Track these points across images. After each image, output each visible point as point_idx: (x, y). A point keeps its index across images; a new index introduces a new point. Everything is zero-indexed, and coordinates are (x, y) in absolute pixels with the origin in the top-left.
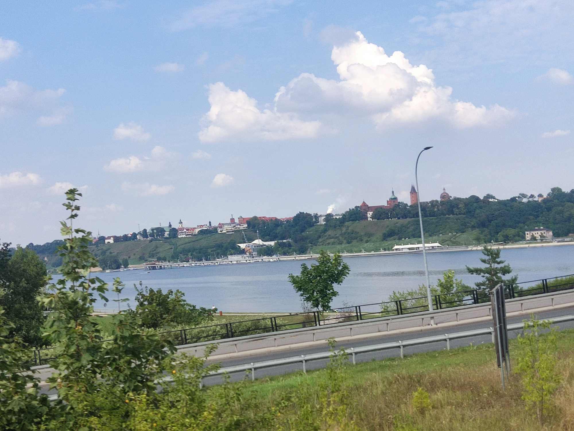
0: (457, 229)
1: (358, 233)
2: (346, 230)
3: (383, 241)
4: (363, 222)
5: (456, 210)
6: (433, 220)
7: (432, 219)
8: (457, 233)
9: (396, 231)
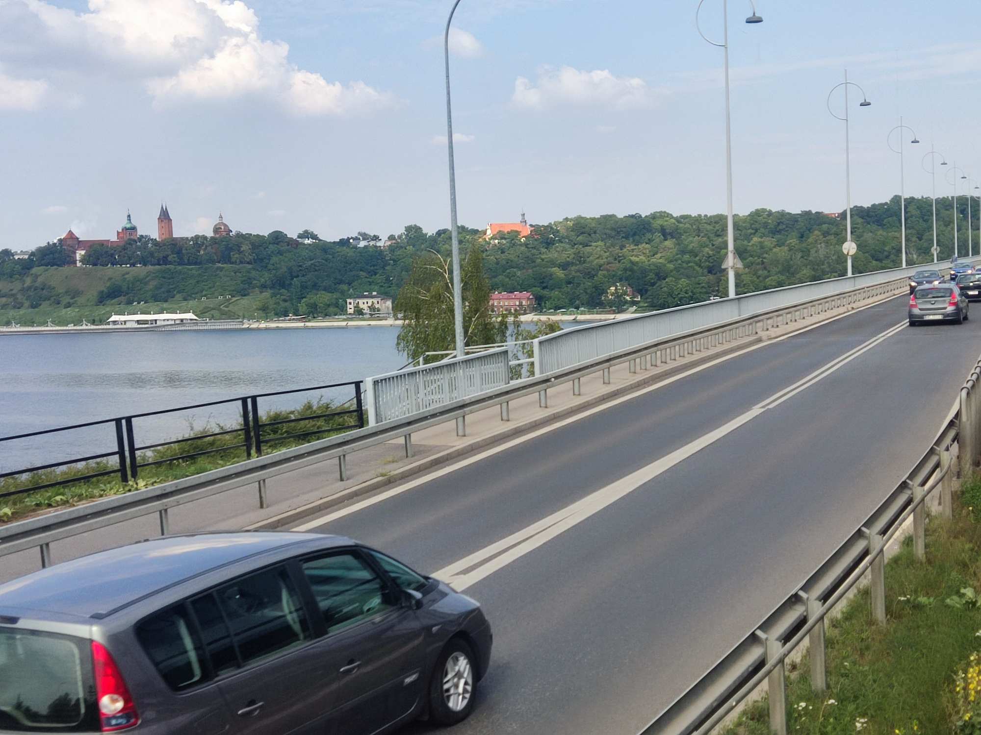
0: (233, 289)
1: (54, 288)
2: (32, 283)
3: (97, 305)
4: (66, 270)
5: (235, 256)
6: (194, 272)
7: (191, 270)
8: (233, 296)
9: (124, 288)
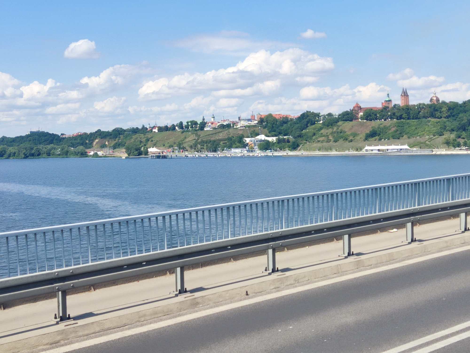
0: (435, 132)
3: (365, 141)
4: (354, 122)
5: (438, 114)
6: (415, 123)
8: (434, 136)
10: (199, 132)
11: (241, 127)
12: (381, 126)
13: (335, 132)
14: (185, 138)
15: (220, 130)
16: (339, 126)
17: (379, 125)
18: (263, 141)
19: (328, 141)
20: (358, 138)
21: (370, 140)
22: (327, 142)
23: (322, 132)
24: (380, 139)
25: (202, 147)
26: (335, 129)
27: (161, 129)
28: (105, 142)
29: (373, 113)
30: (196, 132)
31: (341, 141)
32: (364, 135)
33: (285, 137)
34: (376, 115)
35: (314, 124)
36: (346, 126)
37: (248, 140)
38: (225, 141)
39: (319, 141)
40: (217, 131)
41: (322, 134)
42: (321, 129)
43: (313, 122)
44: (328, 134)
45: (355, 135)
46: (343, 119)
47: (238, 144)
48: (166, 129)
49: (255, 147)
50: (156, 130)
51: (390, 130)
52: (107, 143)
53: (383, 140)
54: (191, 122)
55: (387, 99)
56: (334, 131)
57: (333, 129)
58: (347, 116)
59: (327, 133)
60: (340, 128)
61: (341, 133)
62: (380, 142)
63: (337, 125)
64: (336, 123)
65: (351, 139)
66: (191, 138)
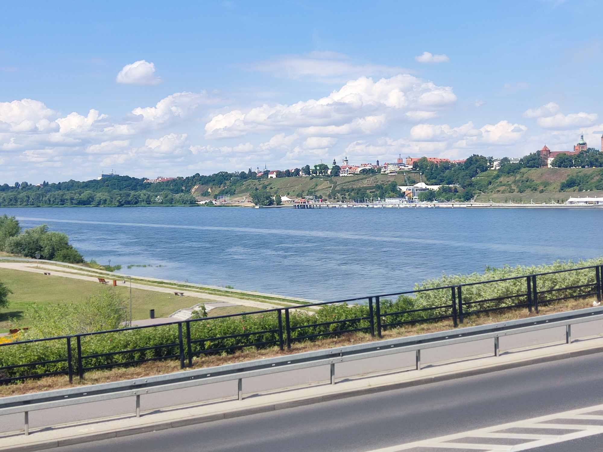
1: (534, 181)
3: (560, 191)
4: (542, 169)
9: (578, 181)
10: (334, 179)
11: (391, 173)
12: (579, 174)
13: (518, 181)
14: (317, 185)
15: (362, 176)
16: (524, 174)
17: (577, 173)
18: (424, 190)
19: (512, 191)
20: (551, 188)
21: (567, 190)
22: (510, 192)
23: (501, 181)
24: (580, 190)
25: (343, 196)
26: (518, 177)
27: (280, 174)
28: (208, 189)
29: (567, 159)
30: (329, 179)
31: (528, 192)
32: (559, 184)
33: (450, 186)
34: (571, 161)
35: (486, 170)
36: (534, 174)
37: (404, 189)
38: (373, 189)
39: (499, 191)
40: (359, 178)
41: (501, 182)
42: (498, 176)
43: (485, 168)
44: (510, 183)
45: (546, 184)
46: (528, 165)
47: (392, 194)
48: (288, 174)
49: (414, 197)
50: (274, 176)
51: (592, 179)
52: (209, 190)
53: (584, 191)
54: (320, 166)
55: (581, 142)
56: (516, 179)
57: (516, 177)
58: (533, 161)
59: (508, 182)
60: (526, 176)
61: (527, 181)
62: (581, 193)
63: (521, 173)
64: (518, 170)
65: (542, 190)
66: (324, 186)
